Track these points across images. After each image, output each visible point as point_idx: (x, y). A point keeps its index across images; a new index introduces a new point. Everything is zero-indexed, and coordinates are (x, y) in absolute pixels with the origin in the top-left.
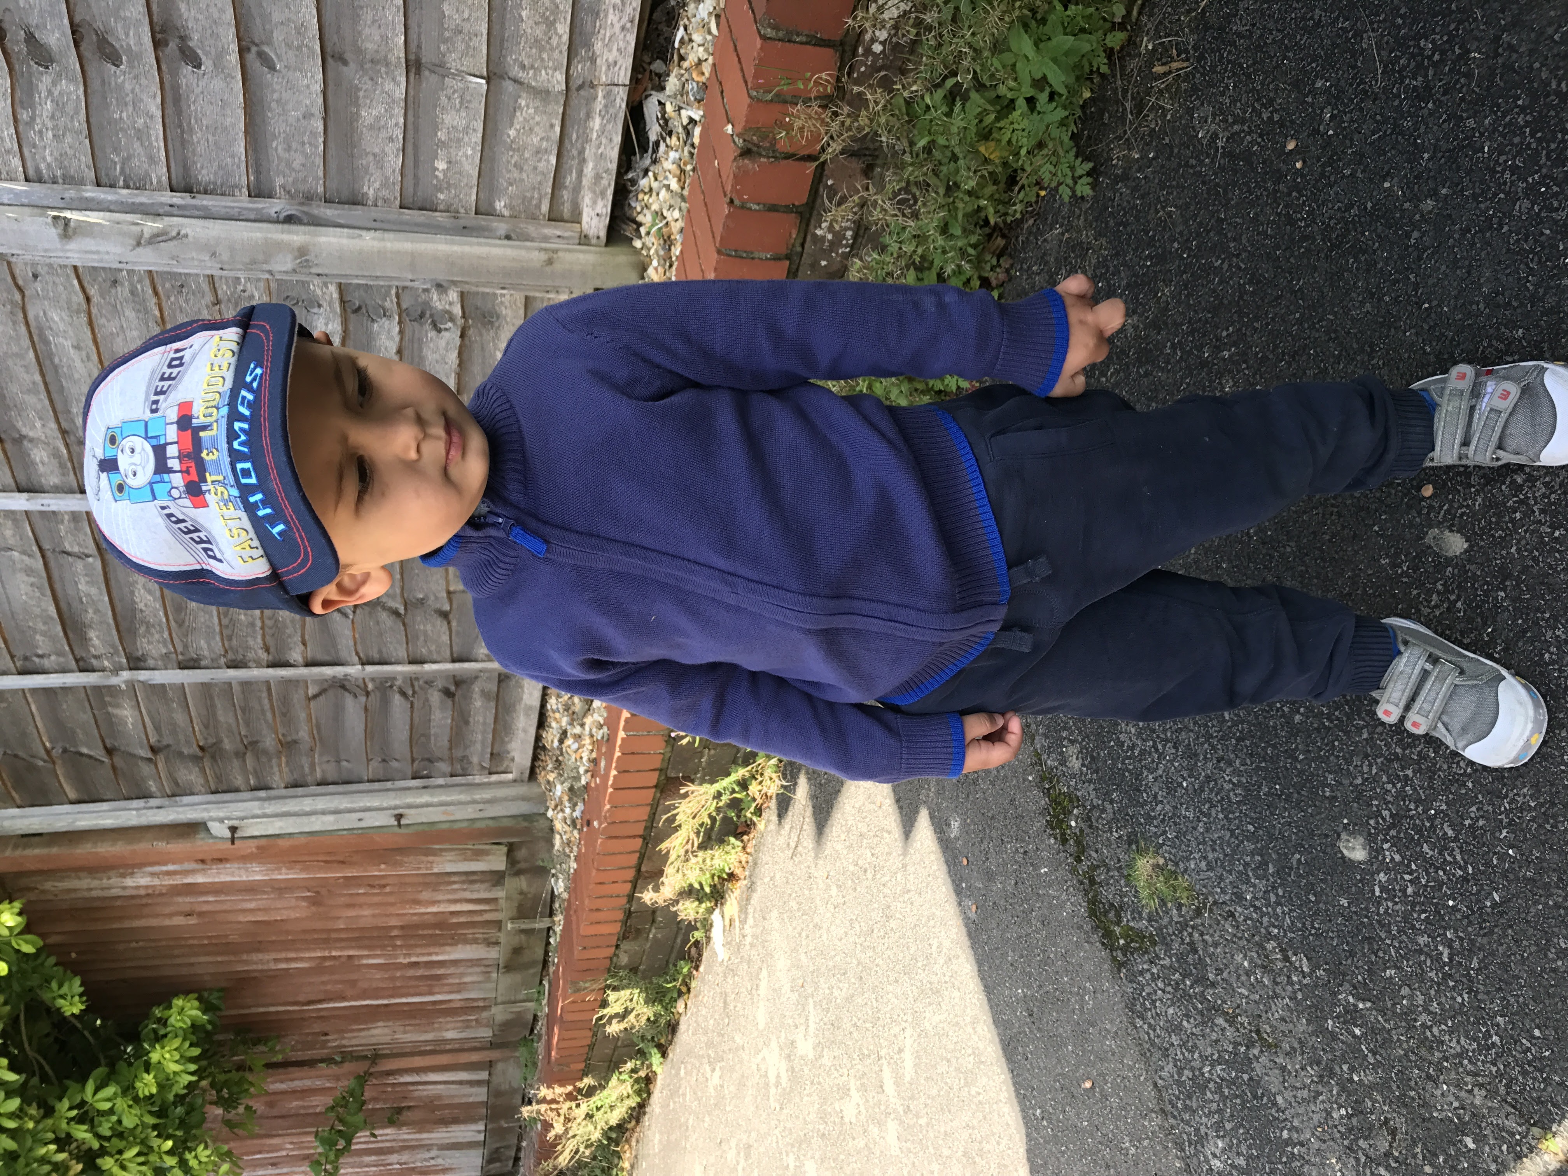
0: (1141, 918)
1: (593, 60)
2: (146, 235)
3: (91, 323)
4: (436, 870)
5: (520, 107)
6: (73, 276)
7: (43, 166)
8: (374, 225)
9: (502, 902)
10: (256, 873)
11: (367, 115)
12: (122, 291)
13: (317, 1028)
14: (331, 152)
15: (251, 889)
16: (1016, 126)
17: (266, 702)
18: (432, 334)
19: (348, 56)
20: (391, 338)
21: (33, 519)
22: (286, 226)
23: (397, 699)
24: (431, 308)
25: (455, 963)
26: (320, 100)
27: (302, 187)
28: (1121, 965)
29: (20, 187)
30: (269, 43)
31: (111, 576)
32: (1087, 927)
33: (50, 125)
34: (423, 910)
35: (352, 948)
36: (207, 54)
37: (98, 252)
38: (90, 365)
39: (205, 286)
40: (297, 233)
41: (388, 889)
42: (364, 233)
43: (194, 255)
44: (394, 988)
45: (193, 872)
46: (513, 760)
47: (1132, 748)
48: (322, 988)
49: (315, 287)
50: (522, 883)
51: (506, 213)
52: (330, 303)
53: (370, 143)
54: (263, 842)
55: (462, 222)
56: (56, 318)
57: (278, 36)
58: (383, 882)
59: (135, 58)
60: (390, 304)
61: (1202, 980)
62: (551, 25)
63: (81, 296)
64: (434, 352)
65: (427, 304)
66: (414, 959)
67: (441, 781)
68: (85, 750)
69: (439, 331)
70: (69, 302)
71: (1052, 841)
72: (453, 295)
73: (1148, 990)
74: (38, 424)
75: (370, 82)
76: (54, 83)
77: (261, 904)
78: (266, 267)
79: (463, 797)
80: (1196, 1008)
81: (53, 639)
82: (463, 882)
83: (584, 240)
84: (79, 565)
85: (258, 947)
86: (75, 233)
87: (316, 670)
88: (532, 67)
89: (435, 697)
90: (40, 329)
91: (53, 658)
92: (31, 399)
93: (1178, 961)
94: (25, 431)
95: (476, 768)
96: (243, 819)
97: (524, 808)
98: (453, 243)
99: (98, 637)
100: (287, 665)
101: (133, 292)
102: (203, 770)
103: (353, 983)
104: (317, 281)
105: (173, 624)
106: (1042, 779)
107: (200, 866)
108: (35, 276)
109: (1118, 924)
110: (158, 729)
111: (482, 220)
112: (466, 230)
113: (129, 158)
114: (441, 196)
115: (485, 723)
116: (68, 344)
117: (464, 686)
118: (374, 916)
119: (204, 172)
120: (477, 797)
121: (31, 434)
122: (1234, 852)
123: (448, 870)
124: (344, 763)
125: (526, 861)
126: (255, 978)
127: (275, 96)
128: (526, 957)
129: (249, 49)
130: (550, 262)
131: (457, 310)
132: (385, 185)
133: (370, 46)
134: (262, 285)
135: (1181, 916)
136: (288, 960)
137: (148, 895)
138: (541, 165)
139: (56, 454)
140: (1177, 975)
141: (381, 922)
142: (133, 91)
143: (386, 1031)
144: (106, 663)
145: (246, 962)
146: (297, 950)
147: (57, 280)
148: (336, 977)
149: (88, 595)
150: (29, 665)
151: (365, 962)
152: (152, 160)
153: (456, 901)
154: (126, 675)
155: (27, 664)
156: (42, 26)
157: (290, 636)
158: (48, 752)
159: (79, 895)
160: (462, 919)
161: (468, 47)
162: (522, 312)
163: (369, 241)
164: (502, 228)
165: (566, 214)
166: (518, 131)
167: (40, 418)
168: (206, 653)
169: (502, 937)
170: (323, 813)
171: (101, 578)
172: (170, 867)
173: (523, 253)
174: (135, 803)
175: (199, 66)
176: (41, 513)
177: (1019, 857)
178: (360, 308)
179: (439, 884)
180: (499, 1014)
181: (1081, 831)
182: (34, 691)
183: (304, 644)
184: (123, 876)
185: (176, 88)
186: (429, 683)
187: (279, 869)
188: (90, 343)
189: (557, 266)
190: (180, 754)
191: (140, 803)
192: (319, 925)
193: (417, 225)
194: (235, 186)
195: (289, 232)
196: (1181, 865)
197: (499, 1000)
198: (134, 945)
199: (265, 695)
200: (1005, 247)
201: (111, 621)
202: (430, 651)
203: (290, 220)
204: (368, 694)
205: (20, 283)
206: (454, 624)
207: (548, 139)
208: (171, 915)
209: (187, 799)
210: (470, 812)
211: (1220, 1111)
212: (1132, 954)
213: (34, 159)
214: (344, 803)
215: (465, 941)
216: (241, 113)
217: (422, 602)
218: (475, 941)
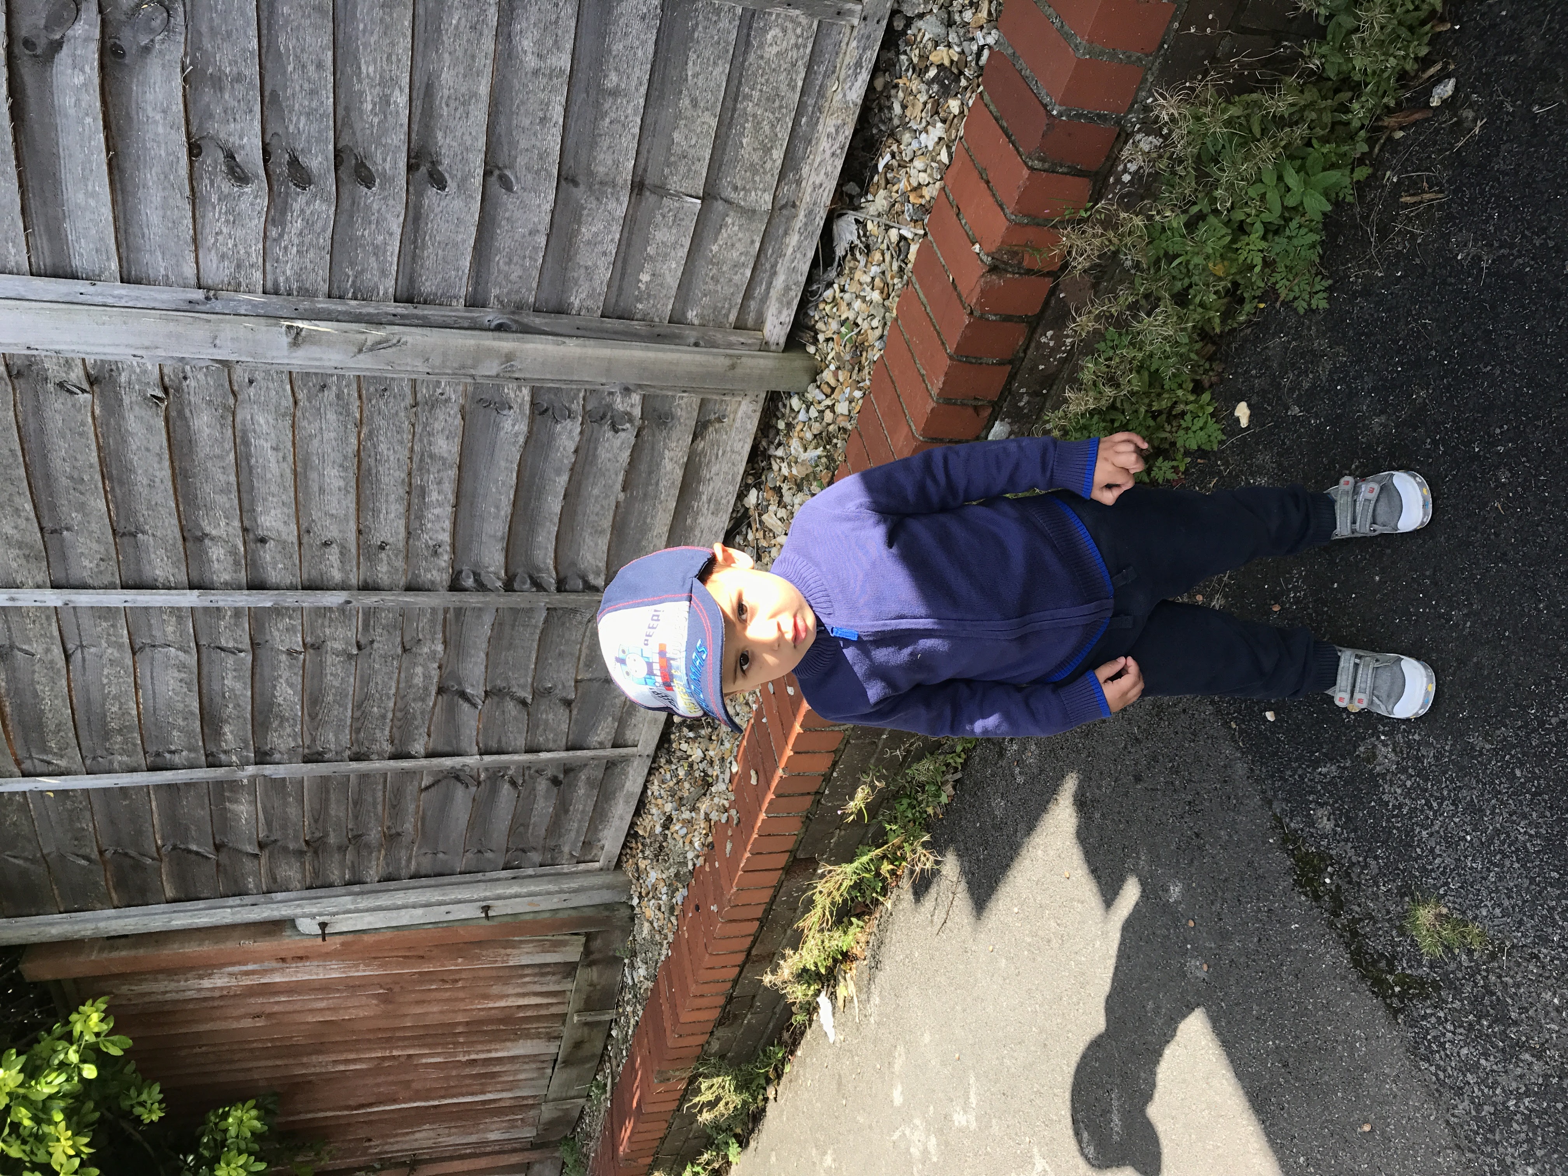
0: (1420, 965)
1: (799, 182)
2: (369, 343)
3: (293, 426)
4: (511, 963)
5: (726, 225)
6: (287, 381)
7: (281, 279)
8: (579, 333)
9: (571, 997)
10: (334, 971)
11: (586, 232)
12: (330, 395)
13: (362, 1134)
14: (549, 265)
15: (325, 987)
16: (1251, 247)
17: (380, 794)
18: (610, 434)
19: (581, 179)
20: (571, 438)
21: (197, 615)
22: (496, 334)
23: (506, 787)
24: (613, 410)
25: (513, 1059)
26: (548, 218)
27: (515, 297)
28: (1396, 1012)
29: (258, 298)
30: (511, 167)
31: (258, 670)
32: (1352, 977)
33: (296, 241)
34: (491, 1005)
35: (413, 1046)
36: (453, 177)
37: (320, 359)
38: (285, 465)
39: (408, 390)
40: (507, 340)
41: (460, 984)
42: (567, 340)
43: (409, 360)
44: (446, 1089)
45: (272, 971)
46: (602, 848)
47: (1400, 806)
48: (376, 1090)
49: (509, 390)
50: (593, 974)
51: (696, 322)
52: (521, 406)
53: (585, 257)
54: (350, 938)
55: (657, 330)
56: (262, 421)
57: (521, 161)
58: (457, 977)
59: (387, 180)
60: (576, 407)
61: (1502, 1019)
62: (767, 151)
63: (291, 399)
64: (608, 451)
65: (610, 406)
66: (473, 1056)
67: (530, 871)
68: (194, 847)
69: (616, 431)
70: (277, 407)
71: (1303, 898)
72: (636, 398)
73: (1433, 1033)
74: (222, 524)
75: (595, 202)
76: (308, 203)
77: (331, 1003)
78: (473, 372)
79: (551, 887)
80: (1494, 1046)
81: (189, 734)
82: (535, 975)
83: (765, 346)
84: (230, 661)
85: (320, 1048)
86: (304, 341)
87: (435, 761)
88: (744, 189)
89: (542, 785)
90: (245, 432)
91: (184, 753)
92: (222, 499)
93: (1471, 1003)
94: (207, 529)
95: (566, 856)
96: (334, 914)
97: (606, 897)
98: (648, 349)
99: (232, 732)
100: (408, 756)
101: (338, 396)
102: (303, 864)
103: (407, 1084)
104: (513, 385)
105: (306, 718)
106: (1285, 841)
107: (280, 965)
108: (251, 382)
109: (1391, 972)
110: (269, 823)
111: (675, 329)
112: (659, 338)
113: (363, 271)
114: (640, 306)
115: (583, 811)
116: (267, 445)
117: (572, 774)
118: (442, 1012)
119: (428, 284)
120: (565, 886)
121: (214, 533)
122: (1535, 898)
123: (524, 962)
124: (441, 855)
125: (600, 951)
126: (310, 1082)
127: (507, 215)
128: (587, 1049)
129: (491, 173)
130: (733, 367)
131: (637, 412)
132: (590, 296)
133: (602, 169)
134: (461, 388)
135: (1471, 961)
136: (347, 1061)
137: (222, 997)
138: (737, 278)
139: (233, 552)
140: (1471, 1017)
141: (447, 1019)
142: (379, 211)
143: (431, 1134)
144: (234, 758)
145: (303, 1065)
146: (358, 1051)
147: (271, 385)
148: (391, 1078)
149: (232, 690)
150: (159, 760)
151: (424, 1061)
152: (383, 273)
153: (524, 995)
154: (251, 770)
155: (158, 760)
156: (306, 151)
157: (417, 728)
158: (158, 849)
159: (153, 998)
160: (529, 1013)
161: (689, 170)
162: (695, 414)
163: (572, 348)
164: (692, 335)
165: (750, 322)
166: (721, 246)
167: (226, 517)
168: (333, 747)
169: (566, 1032)
170: (414, 907)
171: (248, 674)
172: (250, 967)
173: (711, 358)
174: (231, 901)
175: (443, 188)
176: (206, 609)
177: (1263, 916)
178: (547, 410)
179: (511, 977)
180: (547, 1112)
181: (1338, 887)
182: (158, 787)
183: (429, 735)
184: (201, 977)
185: (418, 207)
186: (539, 772)
187: (356, 966)
188: (289, 445)
189: (739, 371)
190: (285, 849)
191: (236, 901)
192: (383, 1024)
193: (615, 333)
194: (451, 298)
195: (500, 339)
196: (1470, 914)
197: (550, 1097)
198: (198, 1050)
199: (380, 787)
200: (1215, 353)
201: (249, 716)
202: (547, 740)
203: (500, 328)
204: (479, 784)
205: (236, 388)
206: (575, 712)
207: (747, 254)
208: (239, 1018)
209: (280, 896)
210: (554, 903)
211: (1528, 1140)
212: (1410, 1000)
213: (274, 273)
214: (435, 896)
215: (527, 1035)
216: (473, 230)
217: (549, 691)
218: (538, 1036)
